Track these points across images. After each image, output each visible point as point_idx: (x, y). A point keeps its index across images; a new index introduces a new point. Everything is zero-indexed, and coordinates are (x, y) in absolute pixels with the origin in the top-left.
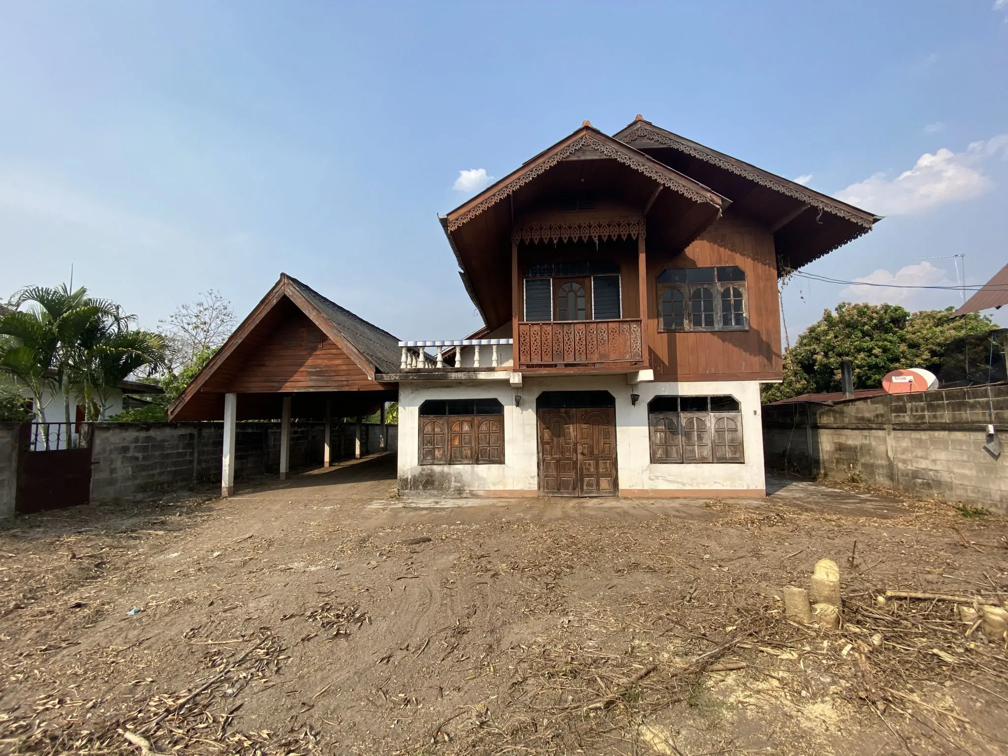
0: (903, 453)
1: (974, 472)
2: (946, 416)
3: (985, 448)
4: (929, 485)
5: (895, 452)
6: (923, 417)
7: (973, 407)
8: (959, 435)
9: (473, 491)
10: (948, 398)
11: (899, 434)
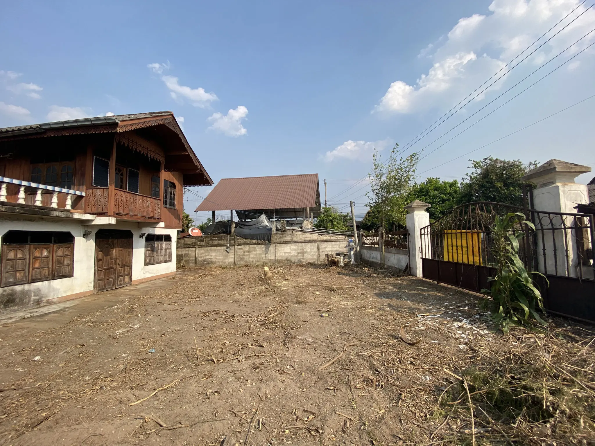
0: (201, 255)
1: (222, 258)
2: (216, 243)
3: (226, 251)
4: (209, 263)
5: (198, 255)
6: (209, 243)
7: (224, 240)
8: (219, 248)
9: (49, 300)
10: (217, 237)
11: (200, 249)
